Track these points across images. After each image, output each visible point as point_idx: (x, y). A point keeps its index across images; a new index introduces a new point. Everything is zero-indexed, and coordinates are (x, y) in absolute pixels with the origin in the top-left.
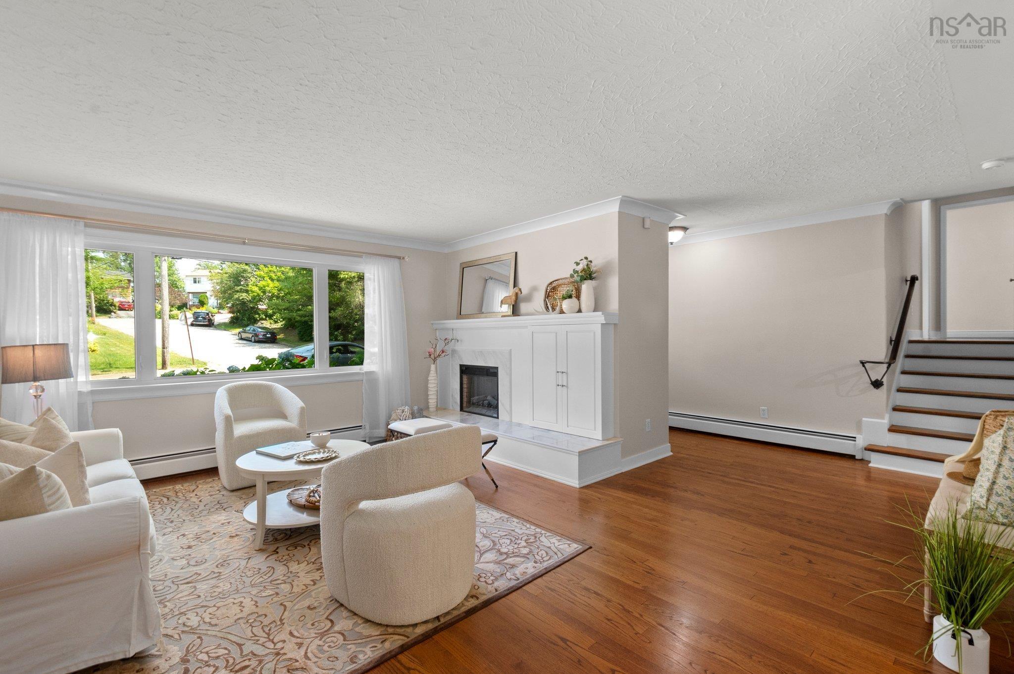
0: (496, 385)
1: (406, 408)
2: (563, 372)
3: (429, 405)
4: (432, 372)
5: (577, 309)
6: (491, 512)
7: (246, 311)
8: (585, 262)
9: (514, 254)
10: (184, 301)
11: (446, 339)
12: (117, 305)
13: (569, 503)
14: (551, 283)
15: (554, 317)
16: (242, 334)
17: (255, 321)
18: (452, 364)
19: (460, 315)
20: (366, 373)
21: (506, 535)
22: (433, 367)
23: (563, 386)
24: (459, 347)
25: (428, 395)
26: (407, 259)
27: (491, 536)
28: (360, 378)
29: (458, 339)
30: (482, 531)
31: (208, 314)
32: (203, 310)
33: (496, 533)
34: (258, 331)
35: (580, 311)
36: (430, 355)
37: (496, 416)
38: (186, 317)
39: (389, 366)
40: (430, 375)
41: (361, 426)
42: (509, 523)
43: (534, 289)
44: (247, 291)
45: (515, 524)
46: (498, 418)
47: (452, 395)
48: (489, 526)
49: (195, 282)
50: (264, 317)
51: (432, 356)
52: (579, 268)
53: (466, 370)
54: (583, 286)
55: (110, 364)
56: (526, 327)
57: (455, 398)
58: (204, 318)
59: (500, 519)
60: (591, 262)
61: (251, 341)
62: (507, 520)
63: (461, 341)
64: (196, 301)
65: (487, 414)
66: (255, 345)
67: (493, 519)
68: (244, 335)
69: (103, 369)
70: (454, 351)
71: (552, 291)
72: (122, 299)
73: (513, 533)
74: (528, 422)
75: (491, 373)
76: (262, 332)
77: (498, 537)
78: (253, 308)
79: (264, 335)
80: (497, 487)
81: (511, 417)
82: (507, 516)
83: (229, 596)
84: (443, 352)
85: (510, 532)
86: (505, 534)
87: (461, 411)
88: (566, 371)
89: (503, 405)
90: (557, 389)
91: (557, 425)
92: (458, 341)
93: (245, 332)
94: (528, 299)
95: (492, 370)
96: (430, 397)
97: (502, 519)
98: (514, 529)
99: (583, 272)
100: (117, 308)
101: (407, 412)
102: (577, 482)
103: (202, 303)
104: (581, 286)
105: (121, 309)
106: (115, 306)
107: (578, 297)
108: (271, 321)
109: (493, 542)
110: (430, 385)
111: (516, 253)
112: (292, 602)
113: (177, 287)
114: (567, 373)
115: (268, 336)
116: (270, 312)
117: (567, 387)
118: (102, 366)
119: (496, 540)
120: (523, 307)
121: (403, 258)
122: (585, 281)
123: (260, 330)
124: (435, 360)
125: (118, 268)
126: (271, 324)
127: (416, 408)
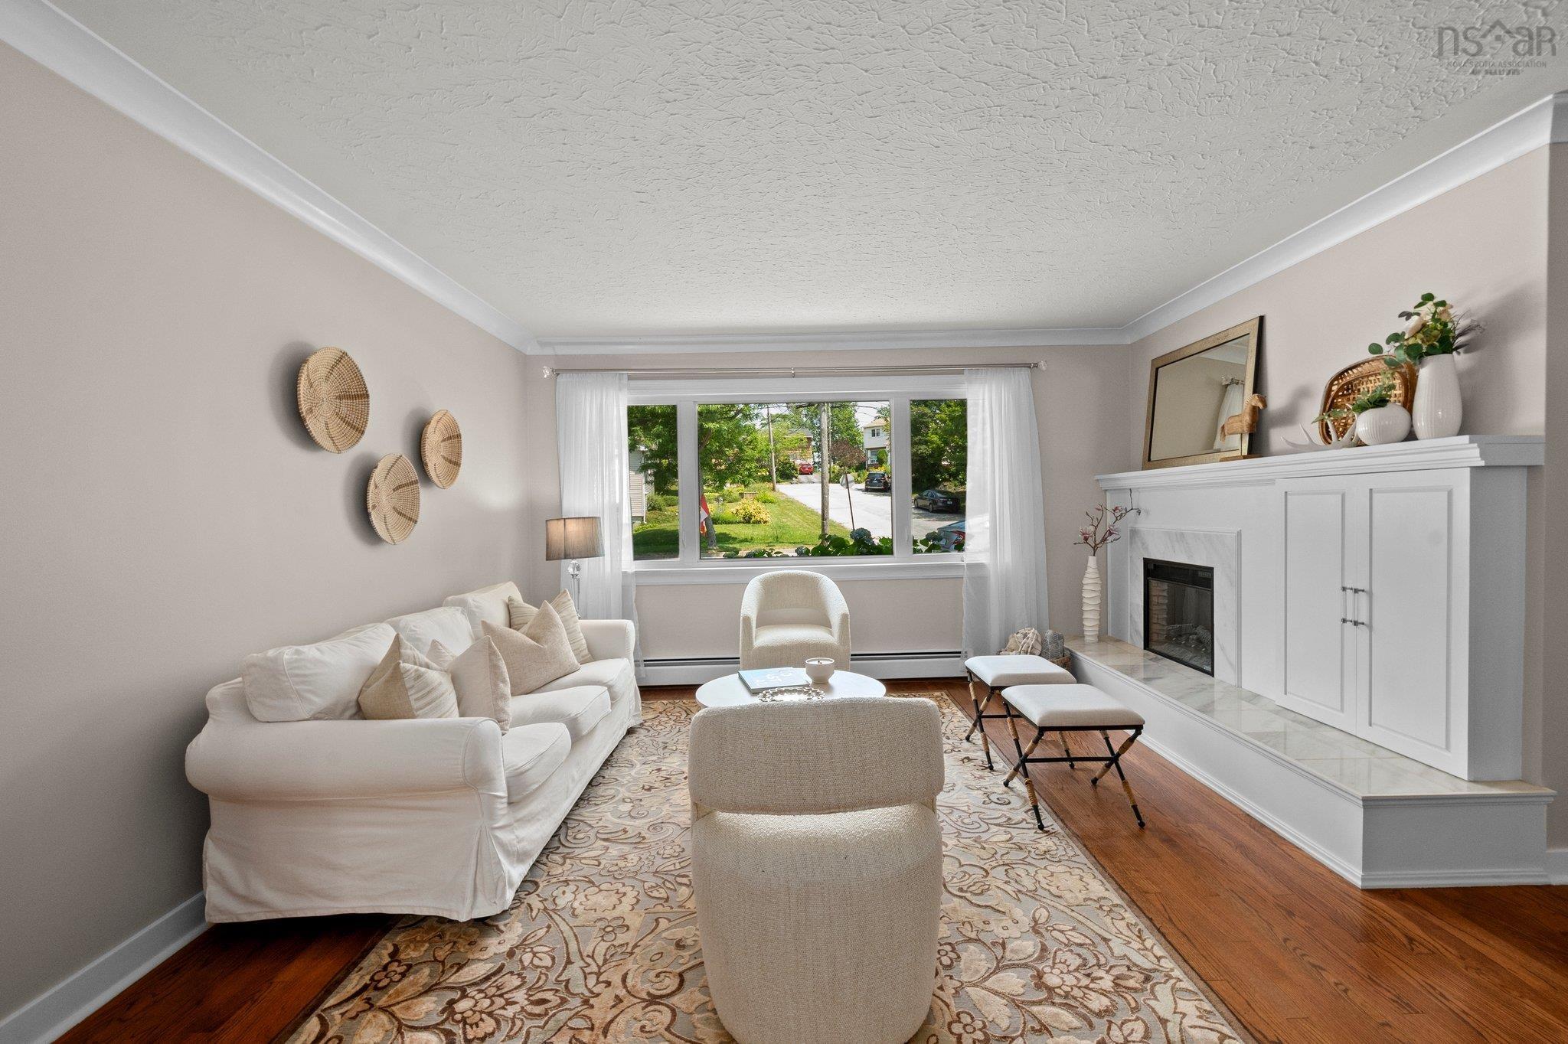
0: (1209, 604)
1: (1032, 633)
2: (1356, 591)
3: (1083, 631)
4: (1089, 570)
5: (1403, 430)
6: (1088, 878)
7: (926, 469)
8: (1428, 310)
9: (1257, 322)
10: (861, 460)
11: (1117, 508)
12: (799, 468)
13: (1302, 922)
14: (1341, 375)
15: (1339, 455)
16: (919, 500)
17: (937, 483)
18: (1131, 557)
19: (1149, 462)
20: (970, 566)
21: (1081, 945)
22: (1092, 561)
23: (1356, 623)
24: (1144, 525)
25: (1082, 612)
26: (1043, 365)
27: (1047, 935)
28: (959, 573)
29: (1143, 506)
30: (1037, 915)
31: (883, 475)
32: (881, 470)
33: (1062, 932)
34: (937, 497)
35: (1411, 436)
36: (1086, 539)
37: (1208, 668)
38: (847, 480)
39: (1007, 557)
40: (1087, 575)
41: (960, 653)
42: (1108, 920)
43: (1303, 393)
44: (926, 443)
45: (1121, 925)
46: (1212, 674)
47: (1131, 616)
48: (1062, 908)
49: (874, 435)
50: (947, 477)
51: (1090, 541)
52: (1407, 326)
53: (1155, 570)
54: (1421, 370)
55: (777, 537)
56: (1271, 482)
57: (1135, 622)
58: (879, 481)
59: (1097, 901)
60: (1443, 303)
61: (928, 510)
62: (1110, 911)
63: (1147, 512)
64: (875, 458)
65: (1193, 662)
66: (932, 516)
67: (1081, 897)
68: (921, 503)
69: (768, 543)
70: (1134, 532)
71: (1343, 395)
72: (804, 462)
73: (1102, 948)
74: (1274, 695)
75: (1200, 579)
76: (941, 497)
77: (1061, 943)
78: (934, 465)
79: (944, 502)
80: (1142, 825)
81: (1239, 679)
82: (1117, 901)
83: (622, 879)
84: (1111, 534)
85: (1097, 940)
86: (1080, 940)
87: (1145, 649)
88: (1367, 588)
89: (1222, 648)
90: (1342, 630)
91: (1341, 714)
92: (1139, 512)
93: (921, 498)
94: (1288, 417)
95: (1201, 574)
96: (1086, 616)
97: (1102, 902)
98: (1108, 936)
99: (1420, 335)
100: (799, 472)
101: (1032, 639)
102: (1359, 873)
103: (881, 462)
104: (1418, 371)
105: (802, 473)
106: (796, 470)
107: (1408, 403)
108: (956, 482)
109: (1044, 949)
110: (1085, 595)
111: (1262, 319)
112: (670, 921)
113: (856, 443)
114: (1370, 594)
115: (948, 503)
116: (953, 469)
117: (1370, 627)
118: (771, 540)
119: (1053, 946)
120: (1277, 437)
121: (1036, 365)
122: (1429, 358)
123: (939, 495)
124: (1095, 549)
125: (802, 425)
126: (955, 486)
127: (1049, 633)
